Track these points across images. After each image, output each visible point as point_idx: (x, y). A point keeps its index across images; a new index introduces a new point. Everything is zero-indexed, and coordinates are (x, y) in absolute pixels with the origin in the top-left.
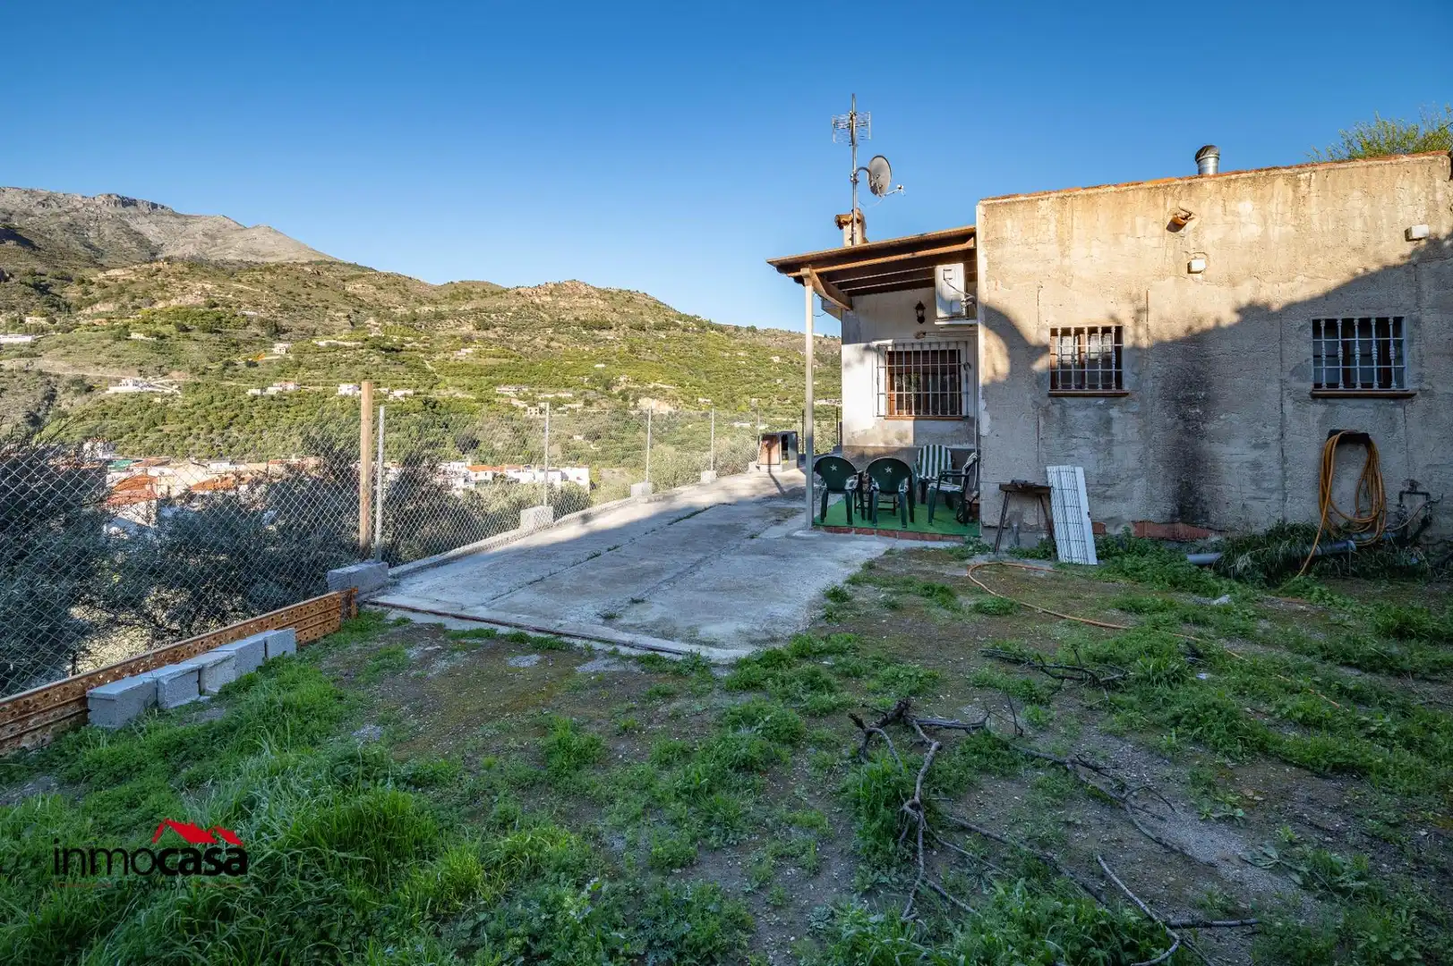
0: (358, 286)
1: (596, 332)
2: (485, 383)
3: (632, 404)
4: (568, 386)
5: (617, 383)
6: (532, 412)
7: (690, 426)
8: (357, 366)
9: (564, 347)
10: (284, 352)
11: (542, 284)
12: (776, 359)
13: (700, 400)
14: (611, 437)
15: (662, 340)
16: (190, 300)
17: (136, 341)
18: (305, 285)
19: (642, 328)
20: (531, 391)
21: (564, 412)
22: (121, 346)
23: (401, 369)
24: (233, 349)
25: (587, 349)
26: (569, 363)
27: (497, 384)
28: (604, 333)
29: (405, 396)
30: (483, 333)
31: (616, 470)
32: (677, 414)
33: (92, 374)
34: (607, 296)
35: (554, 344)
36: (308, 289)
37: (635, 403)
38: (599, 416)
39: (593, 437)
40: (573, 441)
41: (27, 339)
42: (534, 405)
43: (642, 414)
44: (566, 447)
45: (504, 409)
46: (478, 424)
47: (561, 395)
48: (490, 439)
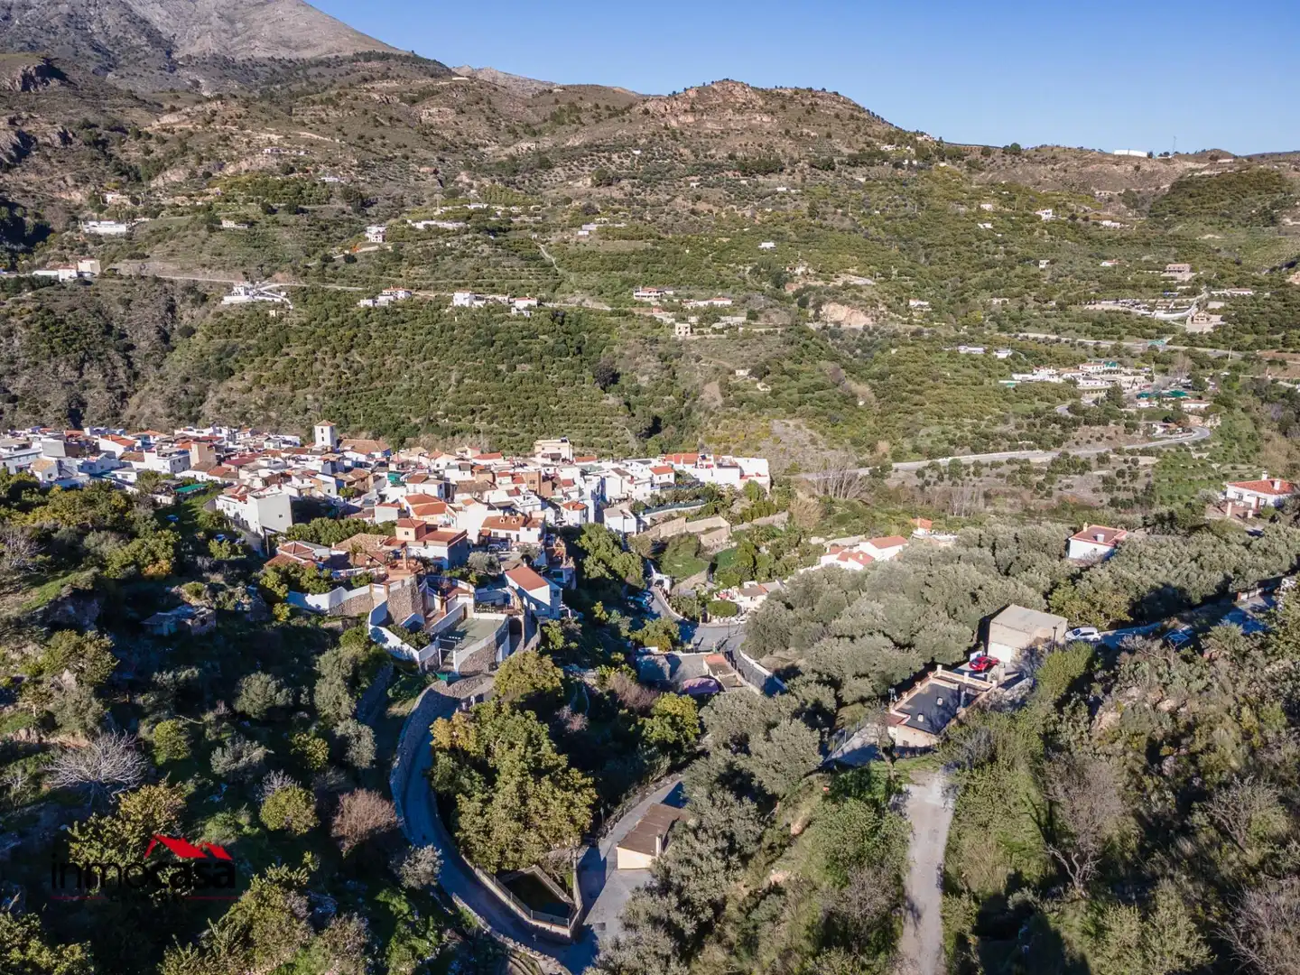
0: (434, 110)
1: (761, 179)
2: (619, 282)
3: (812, 312)
4: (724, 285)
5: (791, 279)
6: (681, 331)
7: (893, 351)
8: (465, 260)
9: (716, 210)
10: (380, 240)
11: (680, 90)
12: (1046, 214)
13: (912, 303)
14: (784, 373)
15: (860, 185)
16: (263, 160)
17: (229, 229)
18: (377, 124)
19: (829, 166)
20: (676, 295)
21: (721, 331)
22: (218, 239)
23: (515, 261)
24: (323, 235)
25: (748, 214)
26: (725, 240)
27: (632, 284)
28: (774, 179)
29: (529, 308)
30: (605, 192)
31: (791, 423)
32: (875, 329)
33: (203, 278)
34: (775, 104)
35: (702, 206)
36: (381, 129)
37: (817, 311)
38: (770, 339)
39: (761, 372)
40: (735, 378)
41: (122, 229)
42: (684, 320)
43: (824, 328)
44: (727, 388)
45: (646, 326)
46: (617, 349)
47: (715, 303)
48: (633, 371)
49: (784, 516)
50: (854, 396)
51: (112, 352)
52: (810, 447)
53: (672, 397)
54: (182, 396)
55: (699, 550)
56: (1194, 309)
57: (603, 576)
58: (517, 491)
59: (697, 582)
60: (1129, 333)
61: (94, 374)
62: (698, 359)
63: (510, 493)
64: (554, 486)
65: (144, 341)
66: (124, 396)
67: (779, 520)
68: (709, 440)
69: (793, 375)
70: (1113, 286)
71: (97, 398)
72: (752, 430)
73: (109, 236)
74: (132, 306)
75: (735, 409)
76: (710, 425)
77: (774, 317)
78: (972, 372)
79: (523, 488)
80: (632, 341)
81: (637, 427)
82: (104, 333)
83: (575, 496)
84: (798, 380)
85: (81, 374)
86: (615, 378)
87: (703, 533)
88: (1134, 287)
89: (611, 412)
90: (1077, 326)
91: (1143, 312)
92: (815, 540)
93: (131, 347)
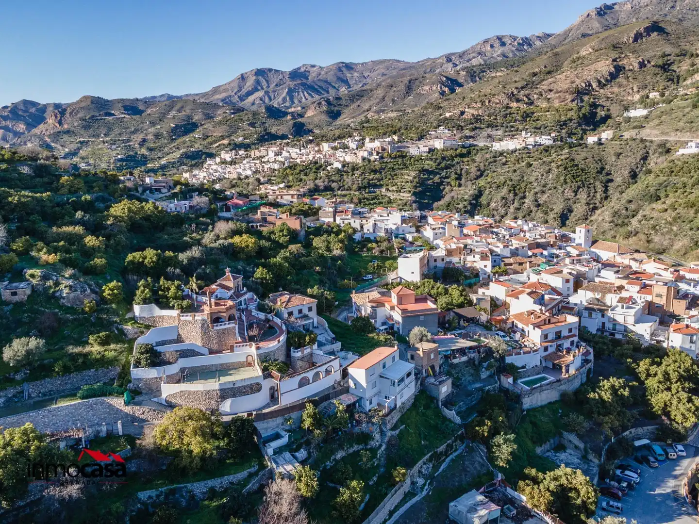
33: (672, 138)
41: (644, 112)
51: (598, 184)
54: (624, 211)
58: (630, 300)
61: (583, 196)
63: (622, 300)
65: (619, 177)
66: (595, 208)
71: (579, 209)
73: (636, 118)
74: (621, 157)
82: (598, 172)
85: (576, 195)
93: (611, 181)
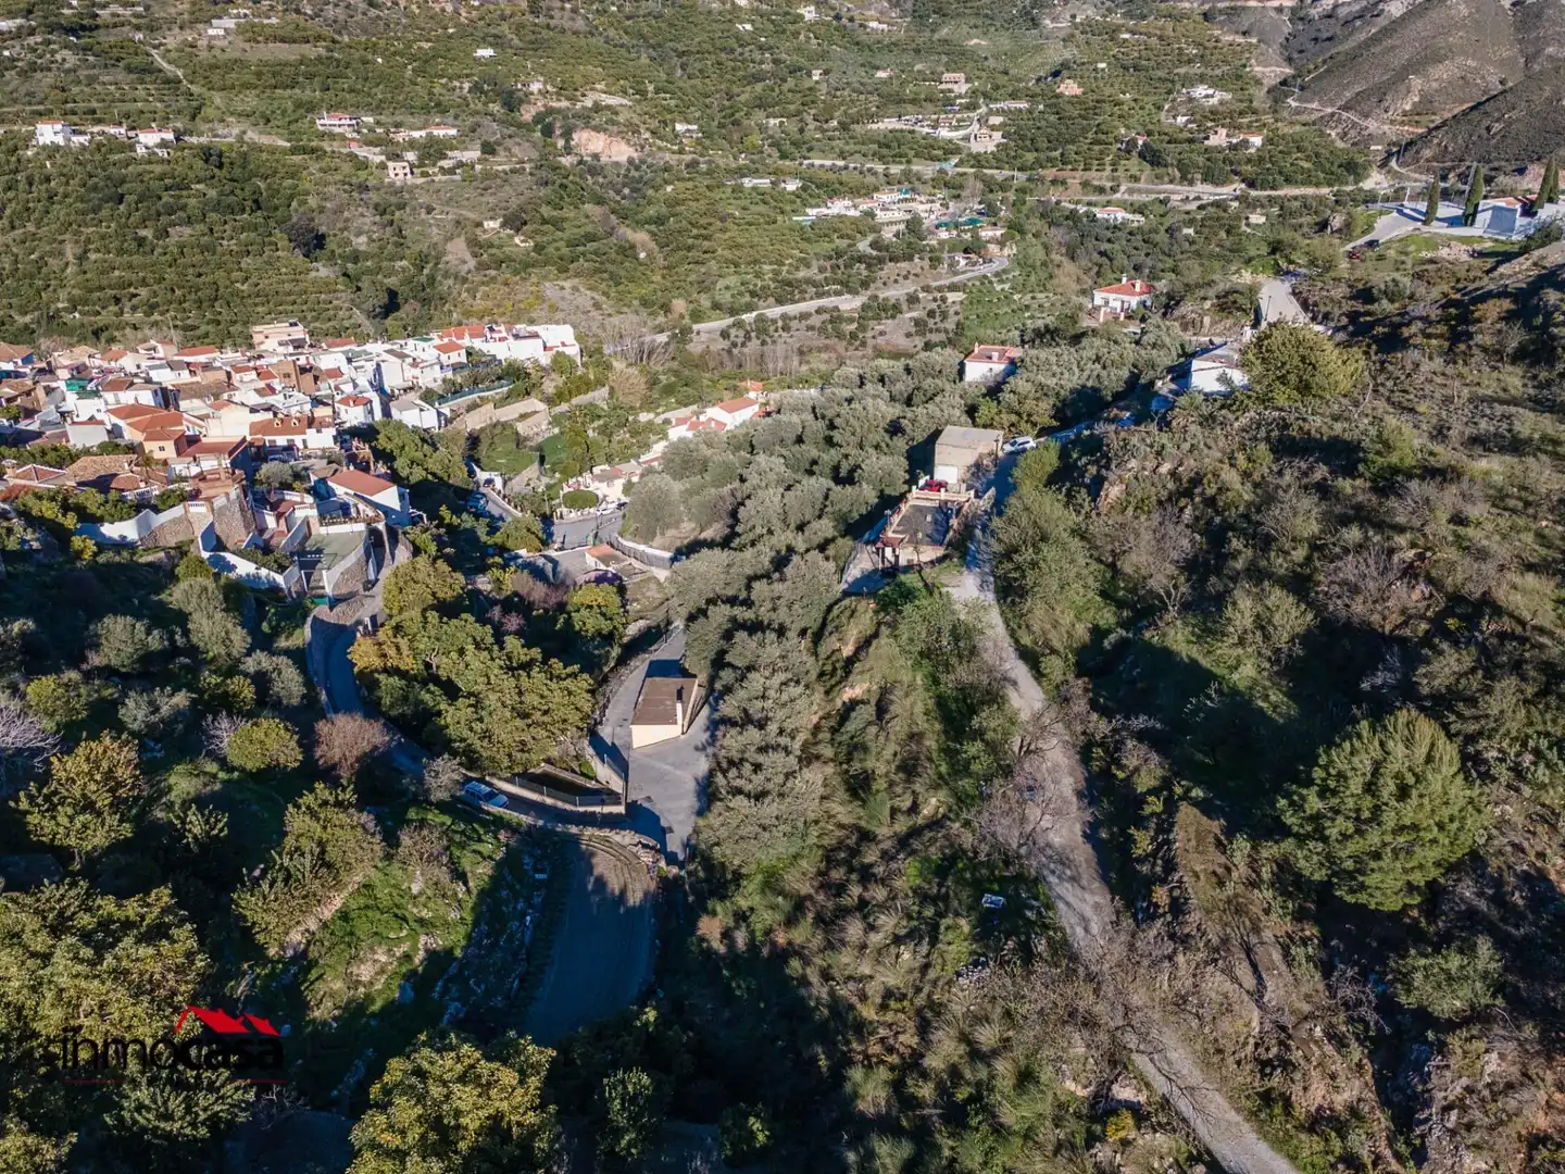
2: (289, 105)
3: (561, 143)
4: (441, 108)
5: (526, 99)
6: (397, 173)
7: (669, 189)
8: (39, 75)
12: (809, 13)
13: (680, 127)
14: (545, 222)
20: (378, 123)
21: (451, 171)
23: (120, 75)
26: (425, 45)
27: (312, 107)
29: (164, 144)
31: (567, 284)
32: (643, 162)
37: (567, 141)
38: (516, 178)
39: (515, 222)
40: (485, 231)
42: (397, 157)
43: (581, 162)
44: (475, 245)
45: (347, 168)
46: (312, 201)
47: (435, 132)
48: (342, 230)
49: (604, 392)
50: (633, 247)
52: (595, 313)
53: (404, 263)
55: (519, 441)
56: (976, 126)
57: (426, 480)
58: (272, 391)
59: (530, 478)
60: (916, 156)
62: (430, 210)
63: (259, 392)
64: (316, 378)
67: (599, 396)
68: (468, 314)
69: (557, 224)
70: (893, 101)
72: (519, 297)
75: (493, 273)
76: (464, 295)
77: (516, 150)
78: (762, 208)
79: (277, 384)
80: (332, 189)
81: (368, 306)
83: (348, 389)
84: (562, 230)
86: (320, 241)
87: (517, 420)
88: (914, 101)
89: (327, 286)
90: (864, 148)
91: (926, 130)
92: (644, 417)
